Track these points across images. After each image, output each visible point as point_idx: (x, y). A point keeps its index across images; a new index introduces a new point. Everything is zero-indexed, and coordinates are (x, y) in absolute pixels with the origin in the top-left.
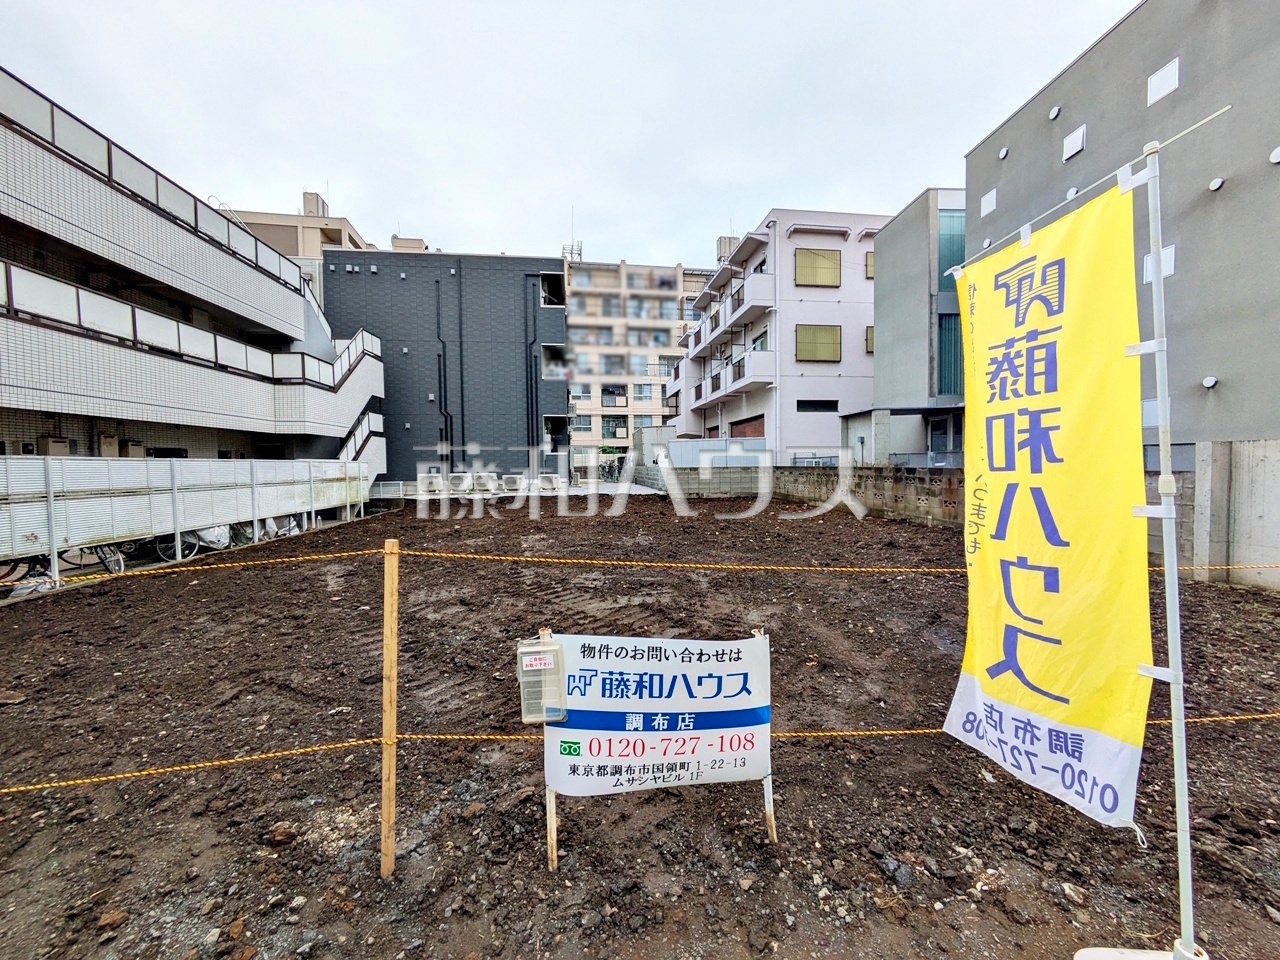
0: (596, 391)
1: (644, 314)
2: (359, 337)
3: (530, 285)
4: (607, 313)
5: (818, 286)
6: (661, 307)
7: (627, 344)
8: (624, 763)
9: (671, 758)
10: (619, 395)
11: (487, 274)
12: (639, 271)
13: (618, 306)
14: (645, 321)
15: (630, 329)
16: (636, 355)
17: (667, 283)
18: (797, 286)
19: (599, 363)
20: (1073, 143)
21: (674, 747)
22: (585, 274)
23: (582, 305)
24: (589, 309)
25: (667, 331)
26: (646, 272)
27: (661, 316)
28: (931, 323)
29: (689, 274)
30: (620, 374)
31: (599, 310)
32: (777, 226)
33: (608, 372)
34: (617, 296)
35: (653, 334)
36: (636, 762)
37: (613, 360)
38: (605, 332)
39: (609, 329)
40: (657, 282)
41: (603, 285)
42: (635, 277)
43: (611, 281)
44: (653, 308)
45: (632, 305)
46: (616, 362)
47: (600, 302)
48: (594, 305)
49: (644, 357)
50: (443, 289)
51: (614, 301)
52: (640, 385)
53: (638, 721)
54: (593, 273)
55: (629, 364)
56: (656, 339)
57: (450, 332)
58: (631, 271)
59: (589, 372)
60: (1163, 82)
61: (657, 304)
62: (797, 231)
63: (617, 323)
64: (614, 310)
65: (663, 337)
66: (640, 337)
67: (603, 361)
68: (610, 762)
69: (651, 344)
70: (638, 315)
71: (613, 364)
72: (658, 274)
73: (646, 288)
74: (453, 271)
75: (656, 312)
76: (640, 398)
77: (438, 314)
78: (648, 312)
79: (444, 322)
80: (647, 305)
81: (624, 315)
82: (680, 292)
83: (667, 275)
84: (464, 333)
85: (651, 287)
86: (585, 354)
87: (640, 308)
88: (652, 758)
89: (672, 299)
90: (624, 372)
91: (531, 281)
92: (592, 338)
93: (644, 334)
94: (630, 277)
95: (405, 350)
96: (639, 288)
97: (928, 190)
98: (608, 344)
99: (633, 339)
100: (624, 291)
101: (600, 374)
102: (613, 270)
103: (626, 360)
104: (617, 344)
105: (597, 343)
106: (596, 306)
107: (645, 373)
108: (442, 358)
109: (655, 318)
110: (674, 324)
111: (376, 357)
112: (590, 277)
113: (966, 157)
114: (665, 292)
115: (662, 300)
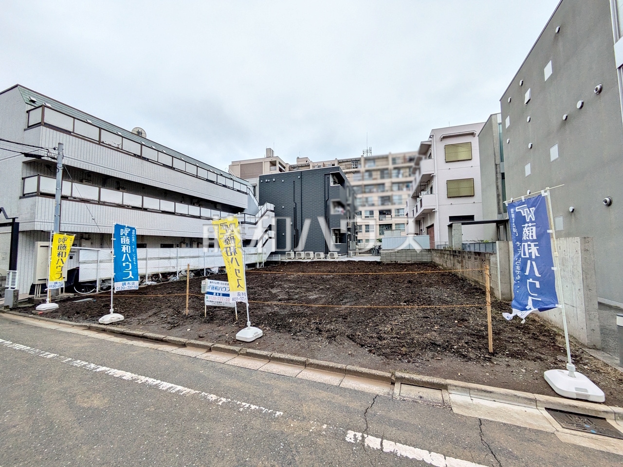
0: (376, 214)
1: (400, 176)
2: (265, 205)
3: (326, 178)
4: (382, 177)
5: (458, 161)
6: (410, 171)
7: (392, 190)
8: (213, 300)
9: (219, 301)
10: (388, 214)
11: (311, 176)
12: (398, 156)
13: (388, 173)
14: (401, 179)
15: (393, 183)
16: (396, 195)
17: (413, 159)
18: (447, 162)
19: (378, 201)
20: (527, 96)
21: (220, 299)
22: (372, 161)
23: (370, 175)
24: (374, 177)
26: (402, 155)
27: (410, 175)
28: (497, 178)
30: (388, 205)
31: (379, 176)
32: (434, 137)
33: (383, 204)
34: (387, 169)
35: (405, 184)
36: (215, 301)
37: (385, 198)
38: (381, 186)
39: (383, 184)
40: (408, 160)
41: (380, 165)
42: (397, 159)
43: (385, 163)
44: (406, 172)
45: (395, 172)
46: (386, 200)
47: (379, 173)
48: (376, 175)
49: (400, 196)
50: (296, 184)
51: (386, 172)
52: (398, 209)
53: (215, 294)
54: (376, 160)
55: (392, 200)
56: (407, 187)
57: (298, 200)
58: (394, 156)
59: (373, 205)
60: (548, 71)
61: (407, 170)
62: (444, 138)
63: (387, 181)
64: (385, 176)
66: (399, 187)
67: (380, 199)
68: (211, 300)
69: (405, 189)
70: (398, 176)
71: (385, 200)
72: (407, 157)
73: (402, 163)
74: (299, 177)
75: (407, 174)
76: (398, 215)
77: (294, 193)
78: (403, 175)
79: (296, 195)
80: (402, 171)
81: (391, 177)
83: (413, 155)
84: (303, 199)
86: (371, 197)
87: (399, 173)
88: (217, 300)
90: (390, 203)
91: (327, 176)
92: (375, 190)
93: (401, 185)
94: (394, 160)
95: (283, 207)
96: (399, 164)
97: (491, 115)
98: (383, 191)
99: (395, 188)
100: (391, 166)
101: (379, 205)
102: (385, 158)
103: (391, 198)
104: (387, 191)
105: (377, 192)
106: (377, 175)
107: (401, 203)
108: (295, 209)
109: (406, 177)
111: (271, 211)
112: (374, 162)
113: (500, 100)
114: (411, 164)
115: (410, 168)
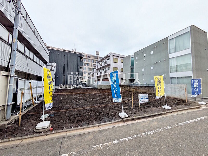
6: (88, 60)
11: (72, 55)
12: (85, 54)
16: (84, 67)
17: (89, 57)
18: (113, 62)
25: (89, 64)
27: (88, 61)
28: (130, 69)
29: (92, 56)
32: (111, 55)
36: (144, 101)
56: (87, 65)
57: (66, 63)
61: (87, 60)
62: (114, 56)
65: (88, 65)
72: (88, 55)
74: (67, 54)
75: (87, 61)
79: (65, 61)
82: (91, 58)
83: (89, 56)
84: (68, 63)
85: (87, 57)
89: (90, 59)
107: (85, 70)
108: (64, 67)
109: (87, 62)
110: (90, 63)
113: (134, 53)
114: (89, 58)
115: (88, 59)
